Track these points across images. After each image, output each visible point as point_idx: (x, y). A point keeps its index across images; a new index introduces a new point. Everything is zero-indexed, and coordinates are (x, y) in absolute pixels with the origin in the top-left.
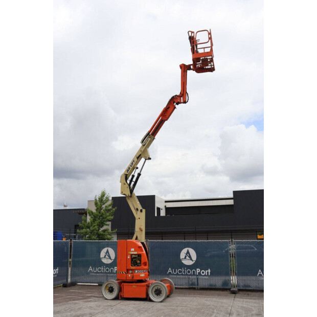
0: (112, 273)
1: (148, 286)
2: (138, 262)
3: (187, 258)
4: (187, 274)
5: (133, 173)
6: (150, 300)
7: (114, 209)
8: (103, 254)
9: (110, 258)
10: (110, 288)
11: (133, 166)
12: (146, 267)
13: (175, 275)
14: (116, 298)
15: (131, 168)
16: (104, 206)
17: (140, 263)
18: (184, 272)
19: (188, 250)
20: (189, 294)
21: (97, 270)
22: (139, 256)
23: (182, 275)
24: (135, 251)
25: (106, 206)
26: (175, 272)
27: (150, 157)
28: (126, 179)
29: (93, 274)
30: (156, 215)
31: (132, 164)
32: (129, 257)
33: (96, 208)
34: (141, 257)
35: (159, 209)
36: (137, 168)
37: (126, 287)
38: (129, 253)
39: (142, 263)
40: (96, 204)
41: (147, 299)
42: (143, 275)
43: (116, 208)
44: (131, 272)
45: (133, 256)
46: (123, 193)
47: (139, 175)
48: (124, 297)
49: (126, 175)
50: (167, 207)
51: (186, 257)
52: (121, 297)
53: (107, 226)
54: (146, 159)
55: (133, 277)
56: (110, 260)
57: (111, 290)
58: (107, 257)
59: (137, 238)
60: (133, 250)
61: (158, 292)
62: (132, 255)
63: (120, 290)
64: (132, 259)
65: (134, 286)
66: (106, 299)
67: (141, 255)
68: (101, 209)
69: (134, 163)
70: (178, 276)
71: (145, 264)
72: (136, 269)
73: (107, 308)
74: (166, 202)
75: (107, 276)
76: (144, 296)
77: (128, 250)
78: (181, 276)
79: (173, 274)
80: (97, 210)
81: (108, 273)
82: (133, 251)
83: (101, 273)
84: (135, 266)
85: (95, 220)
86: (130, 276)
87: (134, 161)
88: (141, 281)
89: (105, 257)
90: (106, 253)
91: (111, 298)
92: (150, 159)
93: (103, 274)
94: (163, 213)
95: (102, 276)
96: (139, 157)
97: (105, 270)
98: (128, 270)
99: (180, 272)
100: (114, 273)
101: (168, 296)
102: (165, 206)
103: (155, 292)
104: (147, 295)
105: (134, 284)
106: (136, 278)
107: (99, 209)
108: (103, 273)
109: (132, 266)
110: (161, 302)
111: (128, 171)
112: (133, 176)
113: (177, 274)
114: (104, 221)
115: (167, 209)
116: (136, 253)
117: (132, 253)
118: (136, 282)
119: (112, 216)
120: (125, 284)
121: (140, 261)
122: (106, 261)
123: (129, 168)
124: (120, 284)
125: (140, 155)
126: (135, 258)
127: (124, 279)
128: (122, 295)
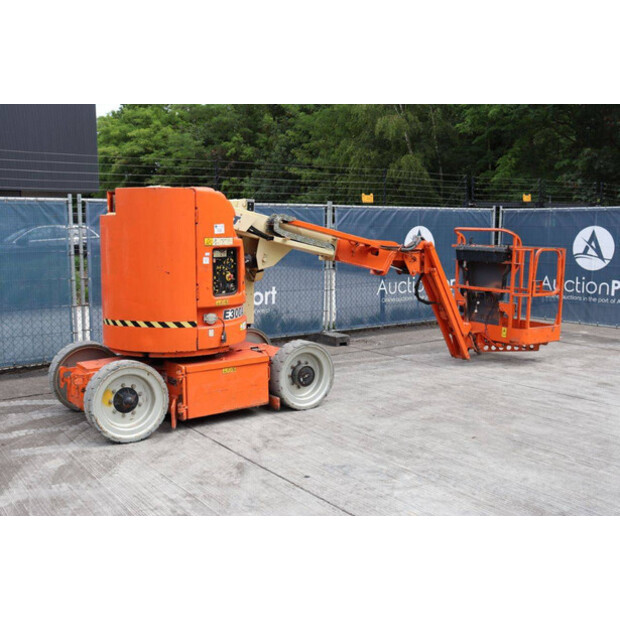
2: (229, 276)
17: (235, 281)
24: (226, 235)
32: (206, 261)
37: (194, 377)
38: (206, 240)
44: (211, 317)
45: (217, 254)
48: (191, 417)
52: (178, 415)
57: (125, 402)
60: (220, 228)
62: (216, 250)
64: (214, 266)
65: (228, 368)
67: (235, 249)
72: (228, 307)
82: (220, 235)
86: (211, 333)
98: (203, 311)
109: (215, 294)
116: (229, 242)
117: (217, 242)
120: (190, 367)
121: (235, 271)
126: (221, 261)
127: (190, 350)
128: (182, 410)
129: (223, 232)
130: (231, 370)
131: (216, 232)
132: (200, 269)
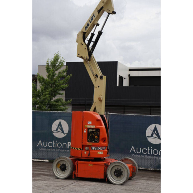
0: (65, 148)
1: (106, 166)
2: (96, 137)
3: (154, 135)
4: (153, 155)
5: (92, 32)
6: (109, 182)
7: (69, 76)
8: (54, 126)
9: (63, 132)
10: (62, 165)
11: (93, 22)
12: (105, 144)
13: (139, 154)
14: (69, 178)
15: (90, 24)
16: (57, 72)
17: (99, 139)
18: (150, 152)
19: (155, 127)
20: (155, 178)
21: (48, 144)
22: (98, 130)
23: (147, 154)
24: (92, 125)
25: (60, 73)
26: (139, 151)
27: (114, 11)
28: (84, 38)
29: (43, 149)
30: (118, 85)
31: (92, 19)
32: (85, 132)
33: (47, 74)
34: (99, 131)
35: (121, 78)
36: (98, 25)
37: (80, 165)
38: (85, 126)
39: (100, 138)
40: (48, 69)
41: (105, 180)
42: (100, 153)
43: (71, 75)
44: (87, 148)
45: (90, 130)
46: (80, 56)
47: (100, 33)
48: (78, 176)
49: (84, 33)
50: (131, 76)
51: (152, 134)
52: (75, 175)
53: (60, 95)
54: (109, 14)
55: (89, 155)
56: (62, 133)
57: (63, 168)
58: (59, 130)
59: (95, 110)
60: (90, 123)
61: (118, 174)
62: (88, 129)
63: (74, 168)
64: (89, 134)
65: (90, 164)
66: (58, 178)
67: (99, 129)
68: (54, 76)
69: (94, 18)
70: (142, 156)
71: (104, 140)
72: (94, 146)
73: (58, 188)
74: (130, 70)
75: (59, 152)
76: (102, 177)
77: (84, 123)
78: (146, 157)
79: (136, 154)
80: (48, 76)
81: (60, 149)
82: (90, 125)
83: (52, 148)
84: (91, 141)
85: (47, 88)
86: (85, 153)
87: (94, 15)
88: (98, 159)
89: (57, 130)
90: (58, 126)
91: (64, 177)
92: (114, 13)
93: (55, 150)
94: (126, 83)
95: (53, 151)
96: (100, 11)
97: (57, 145)
98: (83, 147)
99: (145, 151)
100: (67, 149)
101: (130, 179)
102: (129, 75)
103: (115, 172)
104: (106, 175)
105: (91, 162)
106: (93, 156)
107: (51, 75)
108: (55, 148)
109: (88, 141)
110: (122, 185)
111: (86, 28)
112: (93, 35)
113: (141, 154)
114: (57, 90)
115: (131, 78)
116: (93, 127)
117: (89, 127)
118: (92, 161)
119: (66, 84)
120: (79, 162)
121: (99, 136)
122: (59, 135)
123: (88, 25)
124: (74, 161)
125: (102, 7)
126: (93, 132)
127: (79, 156)
128: (76, 174)
129: (91, 124)
130: (91, 165)
131: (88, 123)
132: (83, 134)
